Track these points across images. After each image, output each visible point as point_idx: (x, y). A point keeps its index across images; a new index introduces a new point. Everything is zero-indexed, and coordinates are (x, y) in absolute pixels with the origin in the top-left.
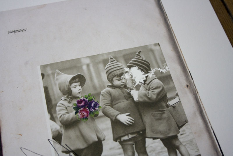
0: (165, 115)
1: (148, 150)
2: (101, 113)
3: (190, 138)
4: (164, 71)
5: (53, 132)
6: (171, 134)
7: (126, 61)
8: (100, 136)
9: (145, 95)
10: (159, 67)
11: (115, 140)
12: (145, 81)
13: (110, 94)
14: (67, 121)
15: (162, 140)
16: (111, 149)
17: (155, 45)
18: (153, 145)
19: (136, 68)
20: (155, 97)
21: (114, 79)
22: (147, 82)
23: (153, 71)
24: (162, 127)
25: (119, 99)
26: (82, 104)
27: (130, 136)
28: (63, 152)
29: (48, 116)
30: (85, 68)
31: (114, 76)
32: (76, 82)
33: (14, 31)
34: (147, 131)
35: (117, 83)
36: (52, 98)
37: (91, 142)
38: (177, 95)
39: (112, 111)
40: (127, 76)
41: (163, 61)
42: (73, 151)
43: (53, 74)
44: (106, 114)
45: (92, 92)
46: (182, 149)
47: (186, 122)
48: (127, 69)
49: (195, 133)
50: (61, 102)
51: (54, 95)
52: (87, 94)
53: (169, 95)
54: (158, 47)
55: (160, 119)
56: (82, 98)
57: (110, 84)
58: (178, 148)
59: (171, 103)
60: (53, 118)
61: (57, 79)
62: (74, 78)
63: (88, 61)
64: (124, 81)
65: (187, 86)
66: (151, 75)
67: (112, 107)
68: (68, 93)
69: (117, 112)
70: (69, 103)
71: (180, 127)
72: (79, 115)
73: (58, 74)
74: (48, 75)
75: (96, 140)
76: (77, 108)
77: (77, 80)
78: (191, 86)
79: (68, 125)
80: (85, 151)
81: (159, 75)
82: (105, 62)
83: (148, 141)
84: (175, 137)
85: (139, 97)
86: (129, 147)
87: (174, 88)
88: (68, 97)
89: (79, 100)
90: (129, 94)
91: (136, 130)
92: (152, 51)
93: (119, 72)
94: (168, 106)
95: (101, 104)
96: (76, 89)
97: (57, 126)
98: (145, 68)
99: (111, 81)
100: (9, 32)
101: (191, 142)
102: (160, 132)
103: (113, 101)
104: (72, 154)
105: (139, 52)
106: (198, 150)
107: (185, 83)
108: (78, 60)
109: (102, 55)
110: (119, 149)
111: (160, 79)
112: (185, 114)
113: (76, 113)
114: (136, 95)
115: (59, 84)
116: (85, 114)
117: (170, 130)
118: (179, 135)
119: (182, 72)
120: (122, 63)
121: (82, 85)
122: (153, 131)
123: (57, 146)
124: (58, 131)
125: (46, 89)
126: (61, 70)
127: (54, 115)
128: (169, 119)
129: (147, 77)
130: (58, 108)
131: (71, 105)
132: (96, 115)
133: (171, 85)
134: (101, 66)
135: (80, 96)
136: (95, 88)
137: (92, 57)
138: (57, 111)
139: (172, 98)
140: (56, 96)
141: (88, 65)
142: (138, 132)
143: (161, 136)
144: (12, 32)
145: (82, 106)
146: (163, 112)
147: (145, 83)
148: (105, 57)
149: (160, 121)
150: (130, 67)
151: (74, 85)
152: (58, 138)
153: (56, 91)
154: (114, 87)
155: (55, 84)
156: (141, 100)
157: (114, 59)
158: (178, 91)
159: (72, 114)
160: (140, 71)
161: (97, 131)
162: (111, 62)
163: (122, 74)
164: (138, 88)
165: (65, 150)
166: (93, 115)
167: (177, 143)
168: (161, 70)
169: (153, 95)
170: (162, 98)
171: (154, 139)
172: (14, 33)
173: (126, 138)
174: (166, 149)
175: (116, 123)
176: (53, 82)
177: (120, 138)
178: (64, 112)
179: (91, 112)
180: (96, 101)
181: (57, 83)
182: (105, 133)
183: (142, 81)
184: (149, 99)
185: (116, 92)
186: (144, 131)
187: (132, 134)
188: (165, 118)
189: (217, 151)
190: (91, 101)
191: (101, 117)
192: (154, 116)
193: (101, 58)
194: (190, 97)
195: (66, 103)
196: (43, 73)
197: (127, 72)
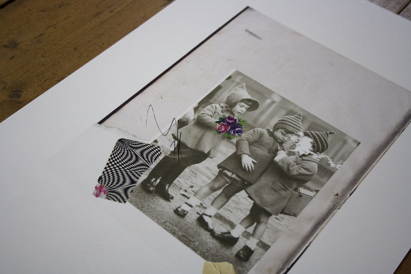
0: (283, 193)
1: (233, 198)
2: (234, 140)
3: (279, 228)
4: (333, 165)
5: (184, 117)
6: (268, 209)
7: (310, 128)
8: (212, 153)
9: (289, 165)
10: (332, 158)
11: (219, 166)
12: (304, 155)
13: (261, 135)
14: (203, 120)
15: (255, 205)
16: (207, 168)
17: (355, 141)
18: (242, 200)
19: (311, 140)
20: (295, 173)
21: (280, 130)
22: (304, 158)
23: (322, 156)
24: (268, 197)
25: (263, 146)
26: (231, 121)
27: (234, 176)
28: (173, 135)
29: (195, 104)
30: (268, 101)
31: (283, 128)
32: (247, 104)
33: (251, 33)
34: (252, 187)
35: (278, 134)
36: (215, 97)
37: (200, 149)
38: (317, 191)
39: (245, 147)
40: (294, 138)
41: (343, 159)
42: (179, 142)
43: (238, 84)
44: (237, 145)
45: (250, 121)
46: (261, 228)
47: (295, 215)
48: (301, 134)
49: (290, 230)
50: (218, 106)
51: (219, 97)
52: (243, 119)
53: (308, 184)
54: (354, 145)
55: (275, 191)
56: (235, 118)
57: (271, 130)
58: (259, 223)
59: (302, 190)
60: (196, 109)
61: (236, 89)
62: (249, 100)
63: (277, 99)
64: (286, 138)
65: (337, 195)
66: (315, 156)
67: (250, 145)
68: (230, 105)
69: (248, 152)
70: (222, 112)
71: (282, 212)
72: (218, 126)
73: (242, 87)
74: (233, 81)
75: (206, 152)
76: (222, 120)
77: (250, 103)
78: (339, 200)
79: (201, 123)
80: (188, 150)
81: (323, 164)
82: (291, 112)
83: (243, 193)
84: (269, 215)
85: (282, 161)
86: (222, 181)
87: (322, 184)
88: (227, 107)
89: (232, 116)
90: (277, 150)
91: (245, 177)
92: (345, 142)
93: (291, 129)
94: (296, 190)
95: (244, 135)
97: (192, 116)
98: (319, 146)
99: (276, 128)
100: (247, 31)
101: (276, 231)
102: (261, 199)
104: (176, 142)
105: (330, 133)
106: (273, 242)
107: (339, 189)
108: (271, 92)
109: (296, 106)
110: (214, 174)
111: (320, 167)
112: (302, 210)
113: (217, 122)
114: (281, 156)
115: (233, 94)
116: (223, 129)
117: (272, 205)
118: (273, 216)
119: (348, 181)
121: (248, 110)
122: (256, 192)
123: (175, 128)
124: (188, 119)
125: (219, 88)
126: (247, 86)
127: (200, 109)
129: (310, 154)
130: (209, 107)
131: (221, 114)
132: (229, 138)
133: (323, 180)
134: (283, 112)
135: (236, 115)
136: (255, 121)
137: (284, 100)
138: (207, 108)
139: (309, 189)
140: (219, 99)
141: (273, 102)
142: (243, 180)
143: (258, 202)
144: (248, 32)
145: (228, 123)
146: (286, 189)
147: (301, 157)
148: (296, 110)
149: (273, 192)
150: (306, 134)
151: (243, 104)
152: (182, 123)
153: (224, 96)
154: (271, 134)
155: (230, 91)
156: (280, 164)
157: (301, 118)
158: (322, 190)
159: (213, 120)
160: (311, 145)
161: (215, 147)
162: (296, 117)
163: (292, 133)
164: (290, 154)
165: (176, 135)
166: (227, 135)
167: (263, 219)
168: (331, 162)
169: (295, 170)
171: (250, 197)
172: (248, 34)
173: (229, 174)
174: (248, 213)
175: (236, 158)
176: (230, 88)
177: (225, 169)
178: (210, 113)
179: (229, 132)
180: (243, 130)
181: (232, 92)
182: (219, 155)
183: (301, 153)
184: (288, 170)
185: (267, 139)
186: (250, 184)
187: (237, 176)
188: (280, 194)
189: (288, 260)
190: (239, 126)
191: (232, 143)
192: (274, 184)
193: (291, 107)
194: (327, 204)
195: (219, 109)
196: (232, 76)
197: (299, 136)
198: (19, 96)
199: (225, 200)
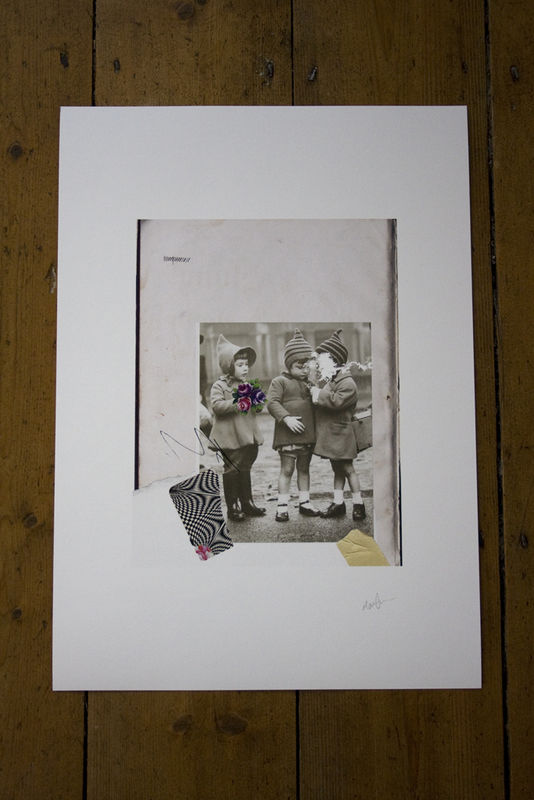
0: (346, 431)
1: (311, 469)
2: (265, 410)
3: (367, 467)
4: (364, 368)
5: (202, 420)
6: (346, 457)
7: (318, 341)
8: (258, 439)
9: (329, 398)
10: (359, 361)
11: (275, 448)
12: (334, 377)
13: (283, 385)
14: (221, 410)
15: (332, 461)
16: (267, 458)
17: (365, 324)
18: (319, 465)
19: (328, 355)
20: (340, 402)
21: (294, 365)
22: (336, 380)
23: (349, 365)
24: (337, 445)
25: (292, 395)
26: (245, 391)
27: (294, 447)
28: (209, 448)
29: (199, 398)
30: (259, 339)
31: (295, 361)
32: (243, 358)
33: (173, 259)
34: (317, 445)
35: (296, 371)
36: (209, 374)
37: (245, 443)
38: (370, 407)
39: (280, 409)
40: (311, 364)
41: (368, 354)
42: (221, 450)
43: (216, 339)
44: (271, 412)
45: (261, 377)
46: (353, 478)
47: (370, 446)
48: (314, 354)
49: (376, 462)
50: (219, 382)
51: (211, 371)
52: (253, 379)
53: (359, 405)
54: (367, 329)
55: (337, 434)
56: (246, 383)
57: (287, 372)
58: (348, 476)
59: (358, 416)
60: (204, 402)
61: (219, 349)
62: (241, 352)
63: (264, 330)
64: (306, 371)
65: (388, 397)
66: (344, 370)
67: (281, 404)
68: (229, 371)
69: (286, 413)
70: (229, 386)
71: (359, 451)
72: (238, 405)
73: (222, 341)
74: (209, 340)
75: (252, 442)
76: (237, 395)
77: (245, 355)
78: (393, 399)
79: (223, 415)
80: (235, 453)
81: (356, 373)
82: (288, 336)
83: (315, 459)
84: (350, 462)
85: (320, 398)
86: (290, 461)
87: (369, 397)
88: (228, 377)
89: (241, 384)
90: (308, 391)
91: (305, 441)
92: (357, 333)
93: (302, 356)
94: (353, 419)
95: (268, 397)
96: (241, 369)
97: (208, 414)
98: (340, 358)
99: (289, 366)
100: (167, 259)
101: (367, 472)
102: (333, 452)
103: (285, 396)
104: (219, 453)
105: (338, 332)
106: (372, 484)
107: (386, 392)
108: (252, 326)
109: (287, 324)
110: (277, 460)
111: (356, 379)
112: (371, 435)
113: (234, 402)
114: (316, 394)
115: (221, 356)
116: (246, 406)
117: (346, 451)
118: (355, 460)
119: (388, 376)
120: (310, 344)
121: (250, 364)
122: (324, 447)
123: (204, 439)
124: (208, 420)
125: (203, 359)
126: (227, 336)
127: (207, 399)
128: (349, 436)
129: (338, 372)
130: (213, 390)
131: (230, 389)
132: (259, 411)
133: (367, 391)
134: (281, 341)
135: (244, 379)
136: (266, 373)
137: (272, 326)
138: (212, 393)
139: (362, 410)
140: (214, 373)
141: (264, 337)
142: (305, 445)
143: (333, 457)
144: (169, 259)
145: (244, 394)
146: (345, 426)
147: (333, 380)
148: (290, 329)
150: (319, 352)
151: (239, 361)
152: (206, 429)
153: (214, 366)
154: (291, 376)
155: (216, 355)
156: (321, 403)
157: (301, 335)
158: (374, 402)
159: (229, 403)
160: (331, 361)
161: (255, 431)
162: (296, 338)
163: (306, 360)
164: (322, 385)
165: (212, 446)
166: (255, 410)
167: (349, 470)
168: (361, 366)
169: (339, 399)
170: (350, 406)
171: (323, 457)
172: (171, 262)
173: (289, 448)
174: (333, 474)
175: (281, 427)
176: (213, 351)
177: (281, 446)
178: (219, 397)
179: (253, 405)
180: (263, 391)
181: (218, 355)
182: (265, 436)
183: (330, 377)
184: (333, 404)
185: (291, 384)
186: (313, 445)
187: (296, 445)
188: (344, 435)
189: (394, 492)
190: (256, 390)
191: (265, 414)
192: (332, 428)
193: (284, 330)
194: (387, 414)
195: (224, 385)
196: (203, 334)
197: (314, 358)
198: (34, 520)
199: (306, 477)
